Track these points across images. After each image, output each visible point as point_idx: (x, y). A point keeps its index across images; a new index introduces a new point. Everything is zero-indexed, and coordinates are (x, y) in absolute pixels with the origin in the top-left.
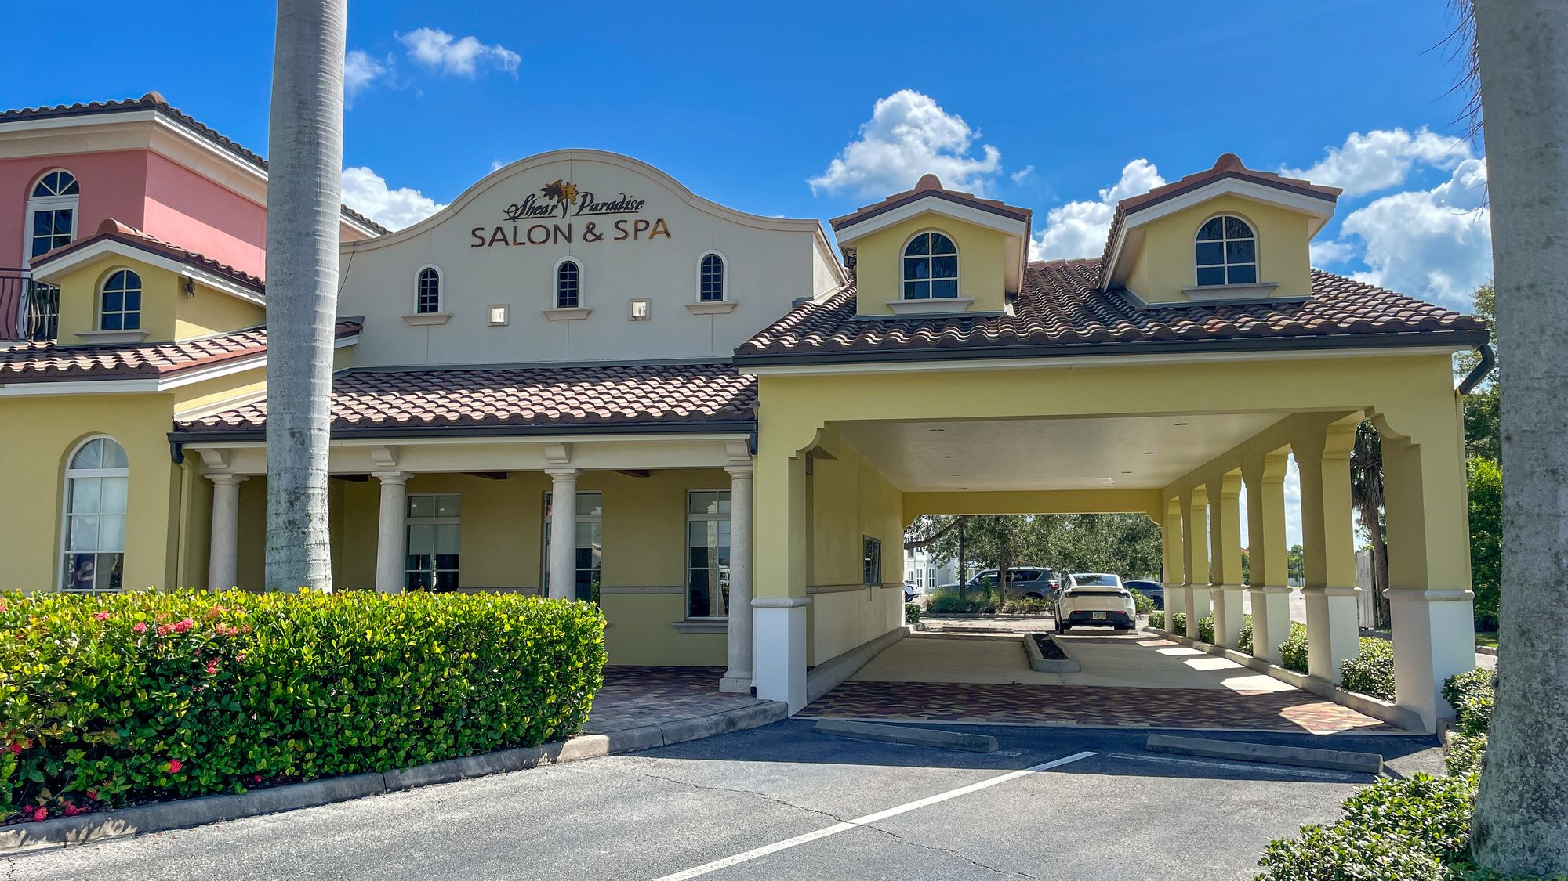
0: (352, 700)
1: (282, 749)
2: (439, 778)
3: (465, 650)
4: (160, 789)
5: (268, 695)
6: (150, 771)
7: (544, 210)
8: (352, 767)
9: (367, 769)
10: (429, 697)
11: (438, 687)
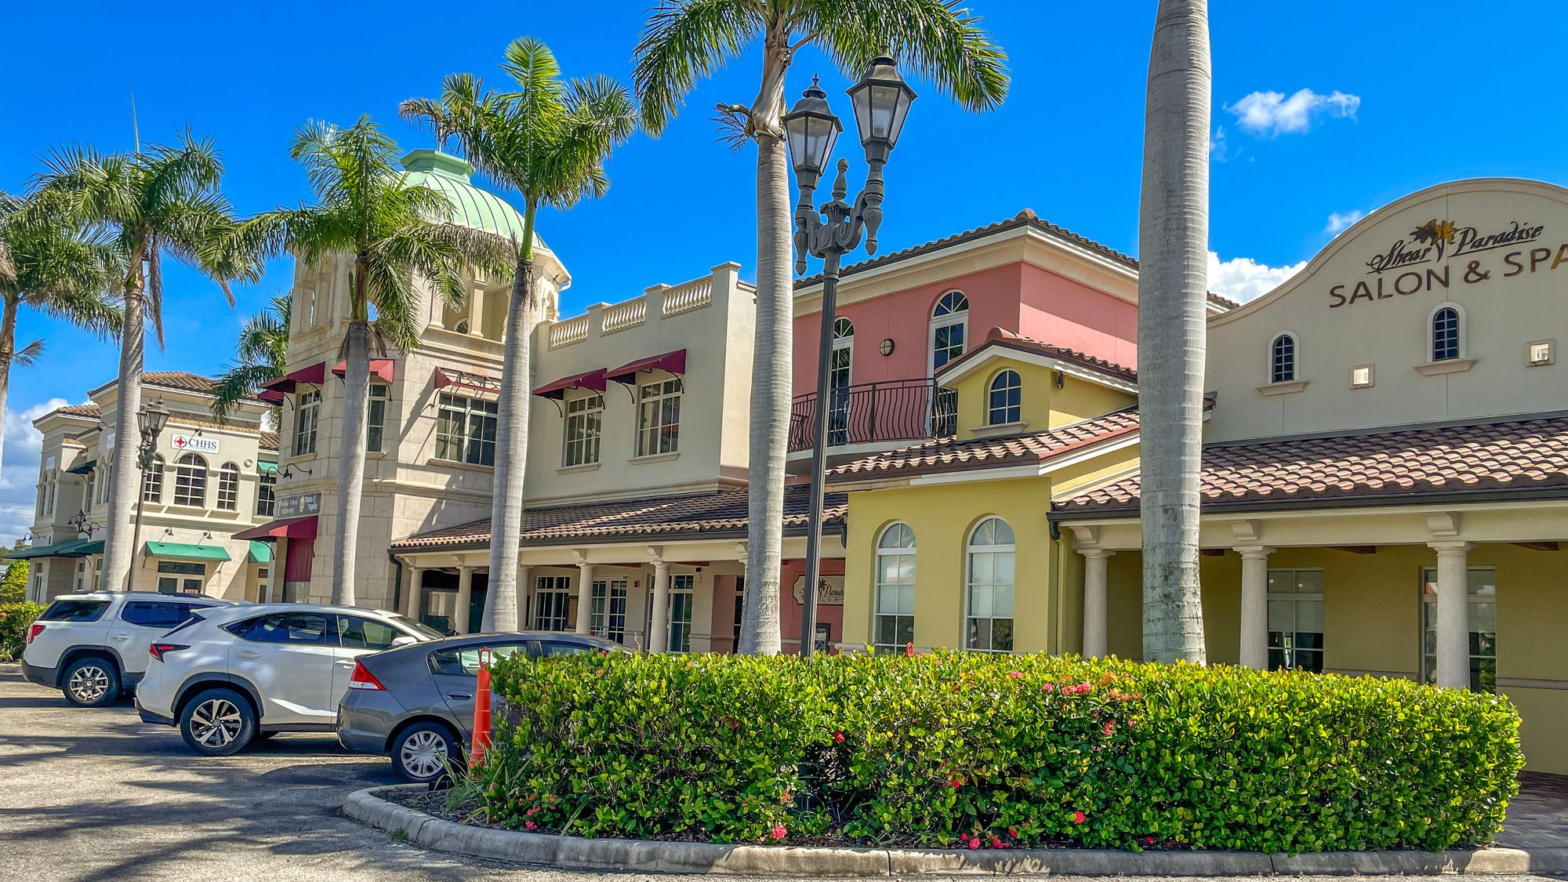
0: (1237, 775)
1: (1172, 815)
2: (1329, 869)
3: (1353, 738)
4: (1067, 836)
5: (1158, 762)
6: (1058, 819)
7: (1414, 256)
8: (1239, 843)
9: (1254, 848)
10: (1316, 783)
11: (1325, 773)
